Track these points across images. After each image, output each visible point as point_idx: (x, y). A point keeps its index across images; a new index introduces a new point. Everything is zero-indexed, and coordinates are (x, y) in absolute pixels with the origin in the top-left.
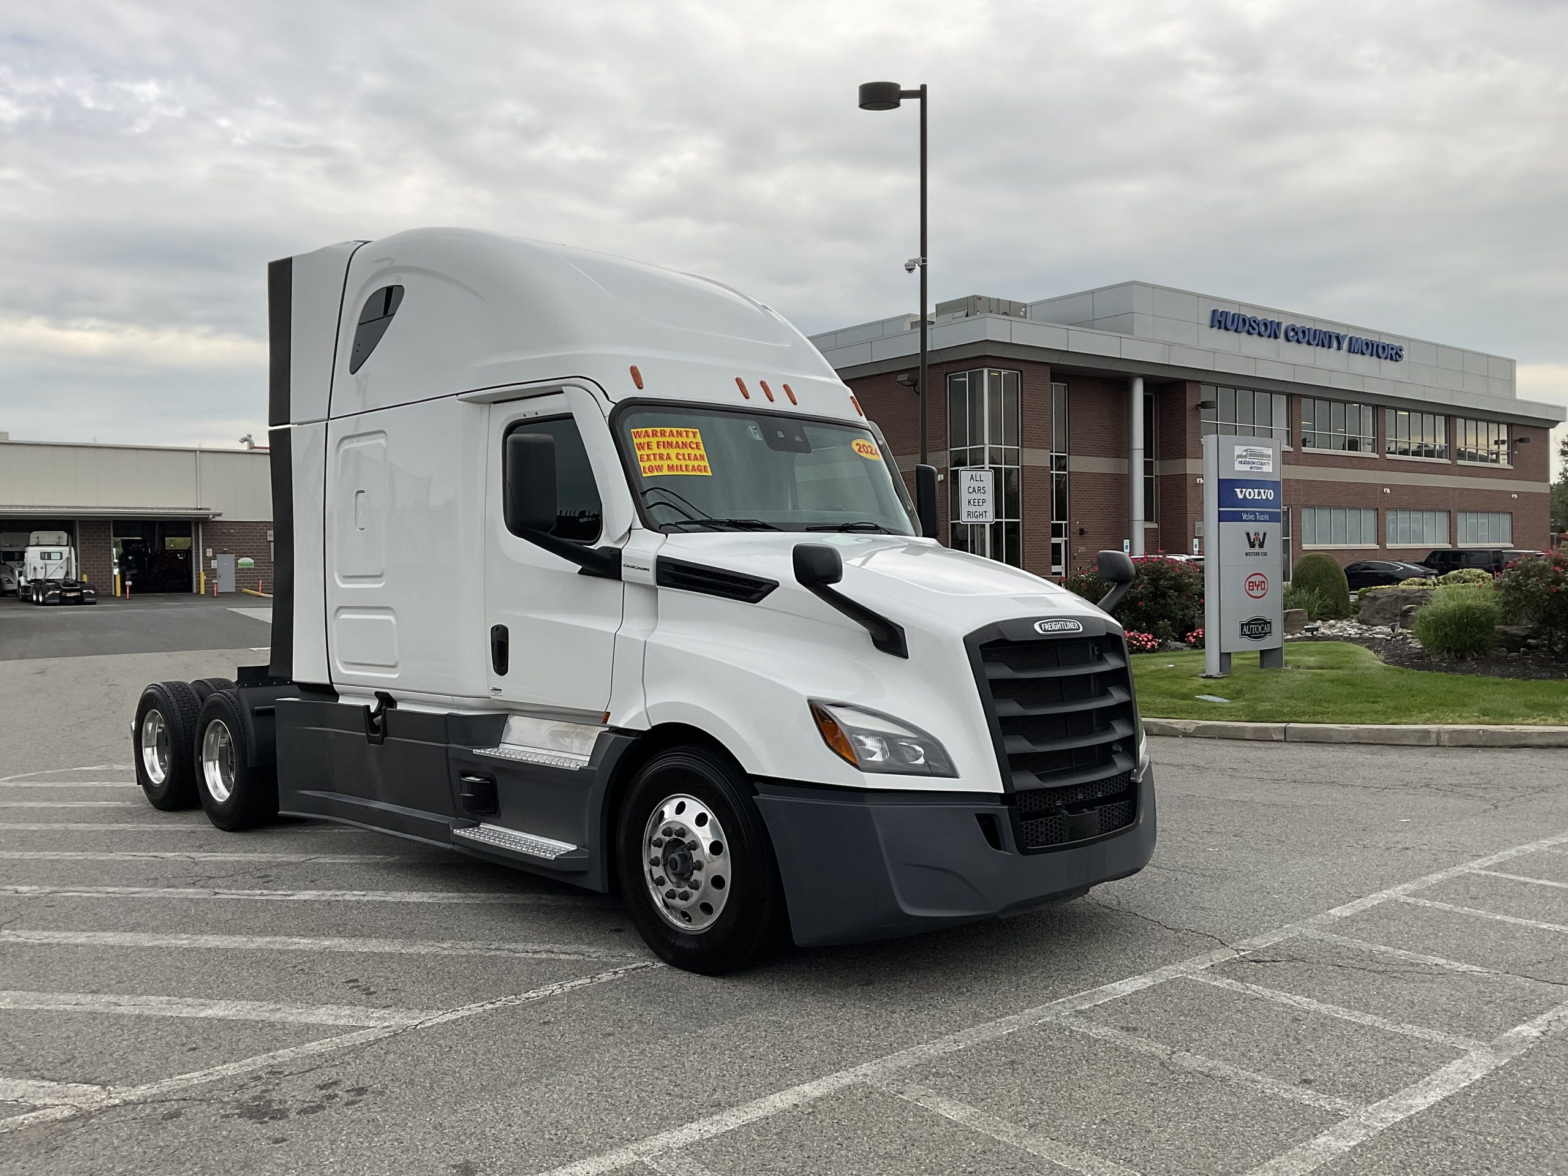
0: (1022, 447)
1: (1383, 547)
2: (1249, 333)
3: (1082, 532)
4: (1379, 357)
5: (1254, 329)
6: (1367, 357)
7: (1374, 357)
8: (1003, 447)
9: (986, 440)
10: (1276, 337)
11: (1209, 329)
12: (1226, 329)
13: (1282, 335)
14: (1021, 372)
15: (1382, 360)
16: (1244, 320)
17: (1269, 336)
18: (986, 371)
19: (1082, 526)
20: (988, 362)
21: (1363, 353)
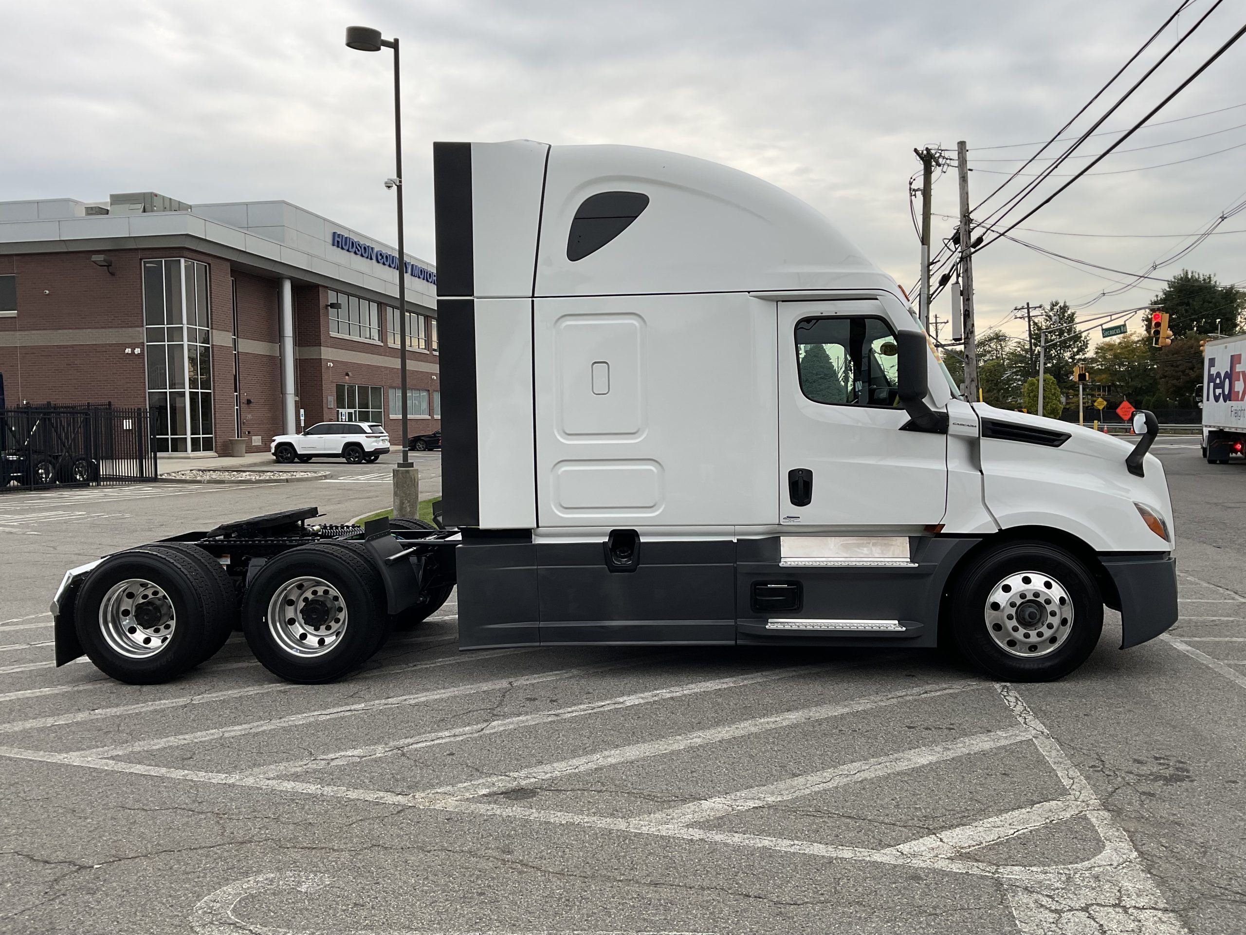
0: (212, 328)
1: (433, 417)
2: (355, 253)
3: (249, 402)
4: (428, 281)
5: (359, 250)
6: (421, 280)
7: (425, 281)
8: (198, 327)
9: (185, 321)
10: (371, 259)
11: (332, 247)
12: (342, 248)
13: (374, 258)
14: (209, 264)
15: (429, 284)
16: (353, 243)
17: (367, 258)
18: (182, 260)
19: (249, 398)
20: (186, 253)
21: (419, 277)
